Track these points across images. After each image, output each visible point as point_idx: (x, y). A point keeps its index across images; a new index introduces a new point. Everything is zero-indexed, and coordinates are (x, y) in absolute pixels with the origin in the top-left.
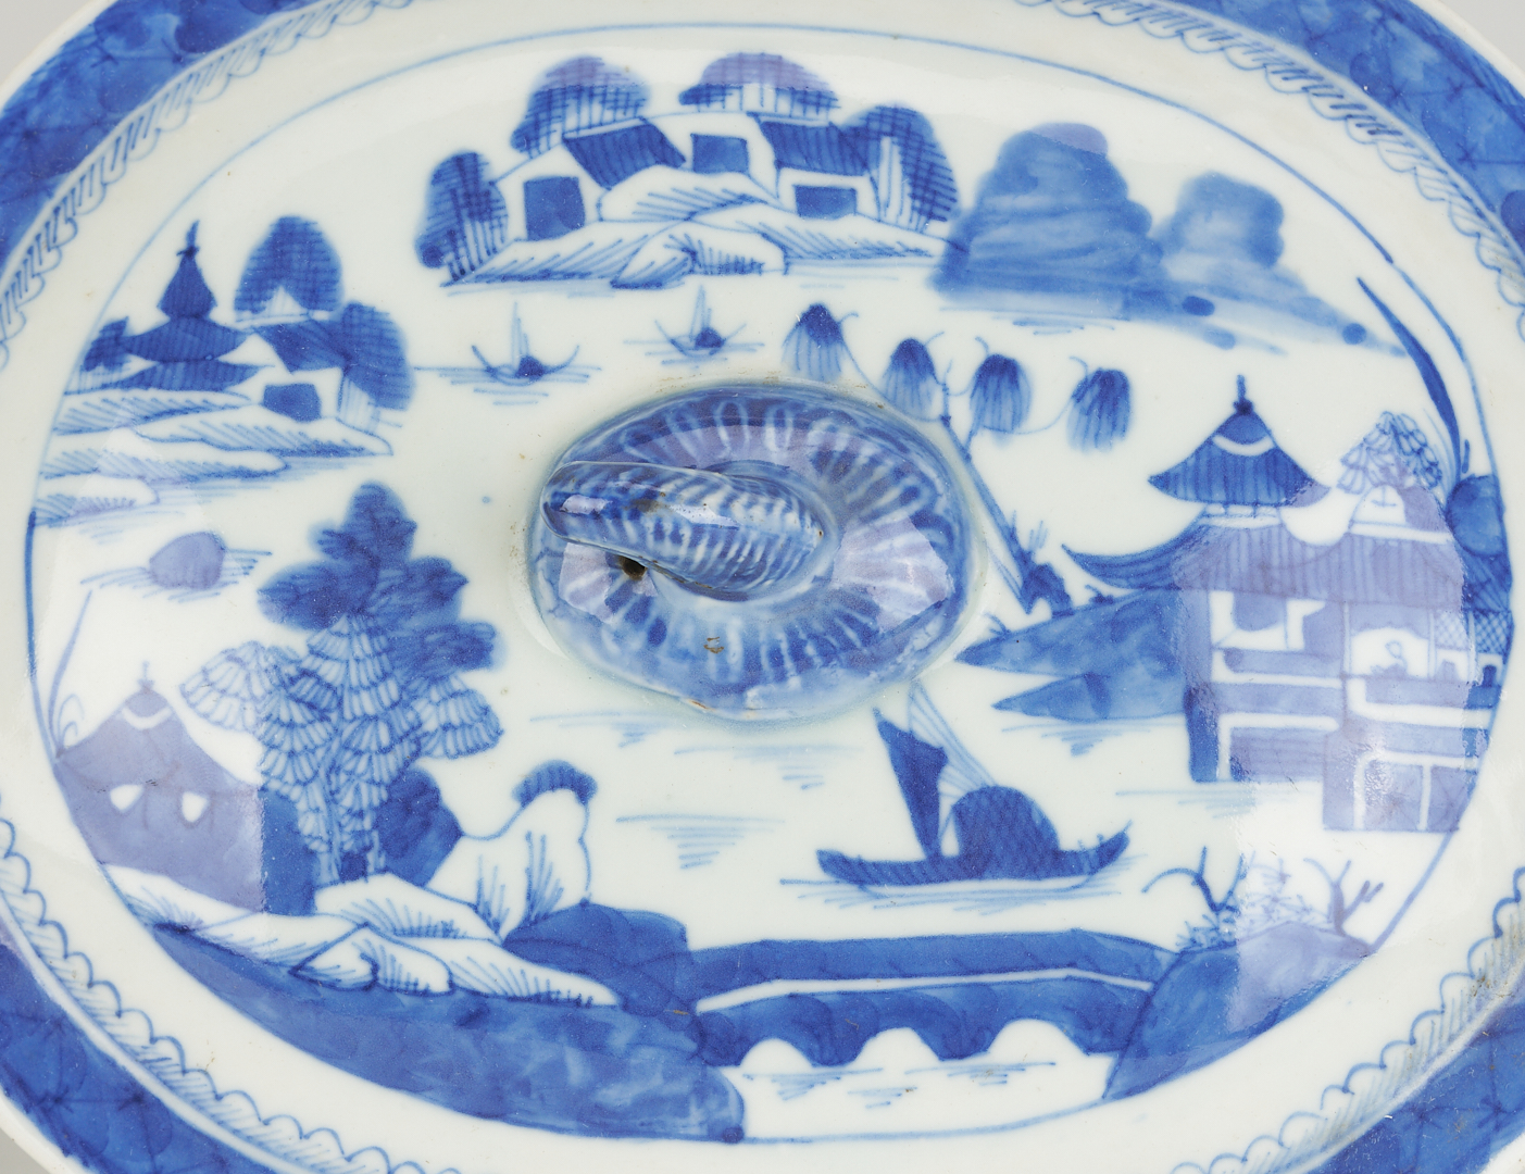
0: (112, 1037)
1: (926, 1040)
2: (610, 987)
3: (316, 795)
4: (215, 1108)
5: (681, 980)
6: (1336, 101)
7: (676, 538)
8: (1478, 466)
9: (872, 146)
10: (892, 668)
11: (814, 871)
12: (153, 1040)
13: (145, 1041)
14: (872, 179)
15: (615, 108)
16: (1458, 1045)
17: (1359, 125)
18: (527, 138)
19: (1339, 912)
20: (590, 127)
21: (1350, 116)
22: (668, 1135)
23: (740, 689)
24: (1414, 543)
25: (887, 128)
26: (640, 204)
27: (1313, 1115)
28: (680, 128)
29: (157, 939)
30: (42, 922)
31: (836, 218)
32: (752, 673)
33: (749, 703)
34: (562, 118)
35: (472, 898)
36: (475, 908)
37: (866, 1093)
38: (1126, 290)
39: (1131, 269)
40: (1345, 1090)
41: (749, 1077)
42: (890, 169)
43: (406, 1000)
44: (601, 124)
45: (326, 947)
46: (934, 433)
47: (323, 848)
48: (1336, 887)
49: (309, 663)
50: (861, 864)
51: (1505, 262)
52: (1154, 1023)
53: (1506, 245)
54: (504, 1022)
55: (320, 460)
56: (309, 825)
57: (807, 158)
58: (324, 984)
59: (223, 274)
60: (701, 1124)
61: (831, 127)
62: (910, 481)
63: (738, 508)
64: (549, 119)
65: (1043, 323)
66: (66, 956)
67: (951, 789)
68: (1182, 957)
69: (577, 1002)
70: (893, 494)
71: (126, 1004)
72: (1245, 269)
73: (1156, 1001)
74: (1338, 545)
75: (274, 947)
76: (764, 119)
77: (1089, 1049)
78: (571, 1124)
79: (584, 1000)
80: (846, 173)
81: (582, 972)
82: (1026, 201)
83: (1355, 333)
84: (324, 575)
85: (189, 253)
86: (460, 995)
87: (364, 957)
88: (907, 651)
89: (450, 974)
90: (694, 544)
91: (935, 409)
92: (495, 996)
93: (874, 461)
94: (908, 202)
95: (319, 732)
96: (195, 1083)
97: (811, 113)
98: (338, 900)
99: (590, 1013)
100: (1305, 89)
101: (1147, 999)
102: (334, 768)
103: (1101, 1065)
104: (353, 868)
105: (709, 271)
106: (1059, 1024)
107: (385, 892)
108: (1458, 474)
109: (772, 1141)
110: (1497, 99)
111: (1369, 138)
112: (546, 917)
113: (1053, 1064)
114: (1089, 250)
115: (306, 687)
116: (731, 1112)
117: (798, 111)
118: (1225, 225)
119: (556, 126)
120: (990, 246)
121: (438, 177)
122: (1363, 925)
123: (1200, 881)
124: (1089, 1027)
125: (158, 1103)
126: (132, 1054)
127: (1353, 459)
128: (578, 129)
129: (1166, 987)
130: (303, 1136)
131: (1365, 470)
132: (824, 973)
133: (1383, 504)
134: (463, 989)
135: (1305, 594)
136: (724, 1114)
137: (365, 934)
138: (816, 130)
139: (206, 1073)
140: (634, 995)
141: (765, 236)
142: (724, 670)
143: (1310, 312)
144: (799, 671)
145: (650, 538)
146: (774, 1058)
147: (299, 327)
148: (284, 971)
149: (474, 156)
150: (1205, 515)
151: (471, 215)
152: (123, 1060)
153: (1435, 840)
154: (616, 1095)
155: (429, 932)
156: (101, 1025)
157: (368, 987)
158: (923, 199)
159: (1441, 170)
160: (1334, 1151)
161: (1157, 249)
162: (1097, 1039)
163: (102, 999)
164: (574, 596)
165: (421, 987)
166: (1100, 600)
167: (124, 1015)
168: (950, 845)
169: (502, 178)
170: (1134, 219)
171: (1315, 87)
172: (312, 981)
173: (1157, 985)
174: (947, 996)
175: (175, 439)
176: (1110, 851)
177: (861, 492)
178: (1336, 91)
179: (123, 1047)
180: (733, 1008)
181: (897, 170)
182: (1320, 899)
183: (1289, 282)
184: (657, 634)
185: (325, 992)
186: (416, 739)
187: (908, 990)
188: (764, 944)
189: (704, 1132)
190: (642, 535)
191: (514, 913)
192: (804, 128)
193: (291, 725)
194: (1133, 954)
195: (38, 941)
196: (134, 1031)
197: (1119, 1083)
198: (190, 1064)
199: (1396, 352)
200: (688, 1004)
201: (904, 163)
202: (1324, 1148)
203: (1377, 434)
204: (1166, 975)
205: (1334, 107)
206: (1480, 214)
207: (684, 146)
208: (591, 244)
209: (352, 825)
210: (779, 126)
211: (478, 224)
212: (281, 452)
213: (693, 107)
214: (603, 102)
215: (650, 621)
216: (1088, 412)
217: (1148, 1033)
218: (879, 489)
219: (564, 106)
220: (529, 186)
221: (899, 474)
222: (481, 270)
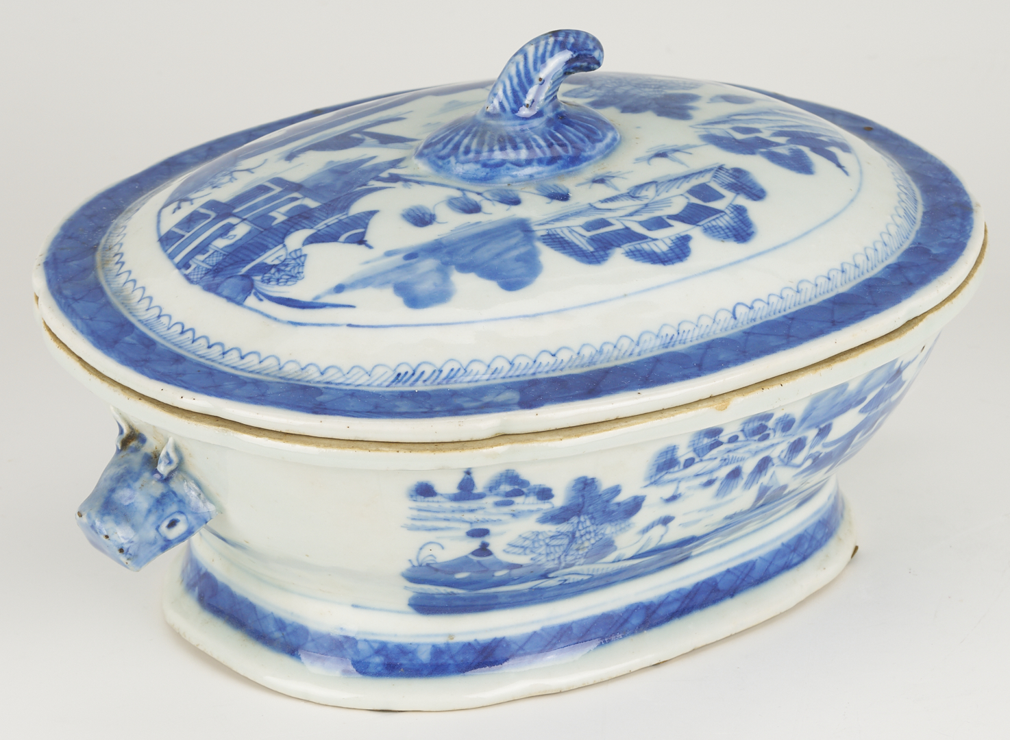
6: (425, 377)
8: (251, 301)
9: (596, 246)
14: (585, 236)
15: (713, 226)
17: (406, 373)
18: (739, 210)
20: (717, 218)
21: (413, 374)
24: (253, 260)
25: (596, 254)
26: (671, 203)
28: (680, 228)
31: (586, 223)
34: (732, 219)
38: (445, 247)
39: (450, 253)
42: (583, 244)
44: (714, 220)
51: (304, 375)
53: (307, 381)
57: (619, 234)
59: (818, 159)
61: (619, 246)
62: (471, 155)
64: (737, 217)
65: (469, 226)
70: (474, 146)
72: (404, 277)
74: (283, 238)
76: (649, 240)
82: (515, 253)
83: (339, 289)
85: (839, 166)
93: (491, 150)
94: (563, 236)
97: (632, 248)
100: (441, 371)
105: (622, 195)
108: (256, 289)
111: (398, 371)
117: (638, 247)
118: (425, 287)
119: (731, 215)
120: (514, 236)
121: (762, 192)
127: (302, 258)
128: (721, 216)
131: (295, 259)
133: (277, 258)
138: (624, 243)
143: (364, 282)
147: (768, 147)
149: (754, 200)
150: (347, 214)
151: (735, 184)
158: (557, 238)
169: (736, 197)
170: (464, 268)
171: (438, 377)
177: (487, 138)
178: (428, 383)
181: (578, 243)
183: (383, 284)
192: (630, 242)
199: (318, 297)
201: (578, 246)
203: (300, 270)
205: (423, 373)
206: (328, 383)
207: (672, 222)
208: (678, 188)
210: (640, 239)
211: (729, 182)
213: (682, 235)
214: (721, 227)
216: (423, 214)
218: (481, 143)
219: (735, 223)
220: (722, 196)
222: (712, 173)
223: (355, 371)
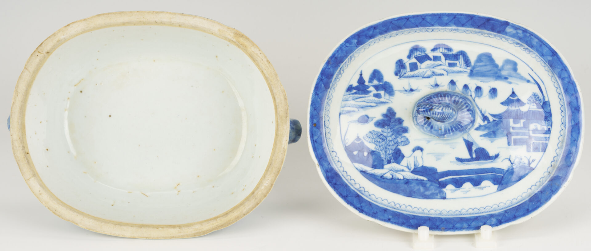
0: (354, 187)
1: (472, 184)
2: (427, 178)
3: (383, 152)
4: (369, 197)
5: (437, 176)
6: (524, 48)
7: (436, 114)
8: (546, 100)
9: (459, 57)
10: (465, 131)
11: (455, 160)
12: (360, 187)
13: (359, 188)
14: (459, 62)
15: (422, 52)
16: (546, 182)
18: (409, 57)
19: (529, 164)
20: (418, 55)
21: (526, 50)
22: (435, 198)
23: (444, 135)
24: (538, 111)
25: (461, 54)
26: (426, 66)
27: (526, 193)
28: (431, 55)
29: (361, 173)
30: (343, 171)
31: (454, 67)
32: (445, 132)
33: (445, 137)
34: (414, 54)
35: (406, 166)
36: (407, 167)
37: (463, 192)
38: (496, 76)
39: (496, 73)
40: (531, 189)
41: (447, 190)
42: (461, 60)
43: (397, 181)
44: (420, 55)
45: (385, 173)
46: (470, 98)
47: (385, 159)
48: (529, 160)
49: (382, 133)
50: (462, 159)
51: (549, 70)
52: (504, 180)
53: (549, 68)
54: (411, 183)
55: (382, 104)
56: (382, 156)
57: (450, 59)
58: (385, 179)
59: (366, 78)
60: (440, 197)
61: (453, 54)
62: (467, 105)
63: (444, 110)
64: (412, 54)
65: (484, 81)
66: (347, 176)
67: (474, 148)
68: (507, 171)
69: (422, 180)
70: (465, 106)
71: (356, 183)
72: (512, 73)
73: (504, 177)
74: (527, 112)
75: (378, 174)
76: (443, 53)
77: (495, 184)
78: (421, 197)
79: (423, 180)
80: (455, 61)
81: (422, 176)
82: (481, 64)
83: (528, 81)
84: (383, 120)
85: (361, 75)
86: (405, 179)
87: (391, 175)
88: (467, 129)
89: (404, 177)
90: (438, 115)
91: (470, 94)
92: (410, 179)
93: (462, 102)
94: (464, 65)
95: (384, 143)
96: (366, 193)
97: (450, 52)
98: (387, 167)
99: (424, 181)
100: (519, 46)
101: (503, 177)
102: (386, 148)
103: (496, 186)
104: (389, 162)
105: (436, 75)
106: (490, 181)
107: (394, 165)
108: (544, 101)
109: (450, 199)
110: (547, 47)
111: (529, 53)
112: (417, 168)
113: (490, 187)
114: (490, 71)
115: (381, 137)
116: (444, 195)
117: (448, 52)
118: (509, 66)
119: (413, 55)
120: (476, 71)
121: (397, 63)
122: (533, 165)
123: (510, 160)
124: (495, 181)
125: (361, 196)
126: (357, 190)
127: (529, 99)
128: (416, 55)
129: (505, 175)
130: (382, 200)
131: (531, 101)
132: (457, 175)
133: (533, 106)
134: (406, 179)
135: (523, 119)
136: (443, 195)
137: (391, 171)
138: (451, 55)
139: (368, 192)
140: (430, 179)
141: (444, 70)
142: (442, 132)
143: (522, 78)
144: (452, 132)
145: (432, 114)
146: (450, 187)
147: (378, 85)
148: (379, 177)
149: (402, 60)
150: (508, 108)
151: (402, 68)
152: (356, 190)
153: (542, 153)
154: (428, 193)
155: (400, 171)
156: (352, 186)
157: (392, 179)
158: (466, 64)
159: (539, 57)
160: (529, 198)
161: (500, 70)
162: (496, 183)
163: (352, 182)
164: (420, 122)
165: (399, 179)
166: (494, 121)
167: (356, 184)
168: (474, 156)
169: (406, 63)
170: (496, 66)
171: (521, 46)
172: (384, 178)
173: (504, 175)
174: (474, 177)
175: (361, 102)
176: (497, 156)
177: (460, 106)
178: (524, 46)
179: (356, 189)
180: (444, 180)
181: (462, 60)
182: (527, 162)
183: (519, 74)
184: (432, 127)
185: (385, 180)
186: (397, 143)
187: (469, 177)
188: (448, 171)
189: (440, 198)
190: (431, 114)
191: (412, 168)
192: (449, 54)
193: (379, 142)
194: (501, 171)
195: (343, 174)
196: (357, 186)
197: (499, 189)
198: (366, 191)
199: (534, 84)
200: (438, 180)
201: (463, 59)
202: (528, 197)
203: (532, 95)
204: (505, 173)
205: (524, 49)
206: (545, 63)
207: (432, 57)
208: (419, 72)
209: (389, 156)
210: (445, 54)
211: (403, 70)
212: (376, 103)
213: (433, 52)
214: (420, 51)
215: (431, 126)
216: (491, 94)
217: (503, 182)
218: (462, 106)
219: (414, 52)
220: (410, 64)
221: (465, 104)
222: (404, 76)
223: (538, 60)
